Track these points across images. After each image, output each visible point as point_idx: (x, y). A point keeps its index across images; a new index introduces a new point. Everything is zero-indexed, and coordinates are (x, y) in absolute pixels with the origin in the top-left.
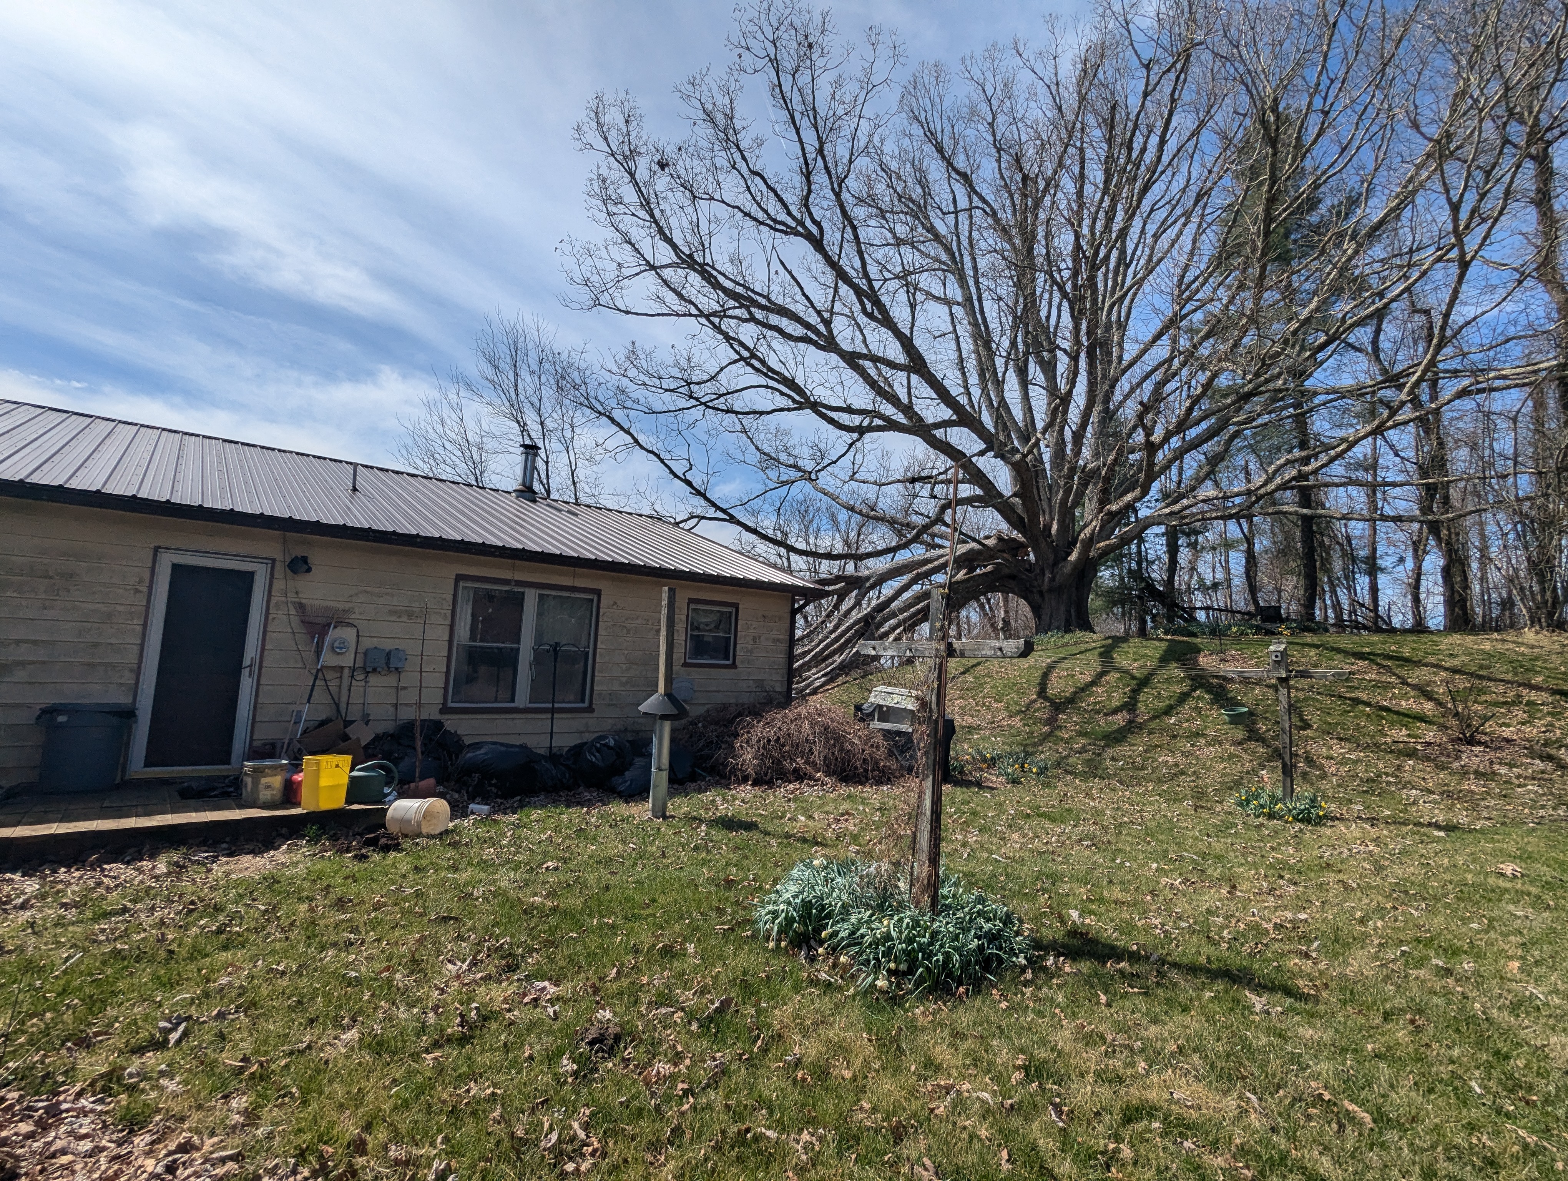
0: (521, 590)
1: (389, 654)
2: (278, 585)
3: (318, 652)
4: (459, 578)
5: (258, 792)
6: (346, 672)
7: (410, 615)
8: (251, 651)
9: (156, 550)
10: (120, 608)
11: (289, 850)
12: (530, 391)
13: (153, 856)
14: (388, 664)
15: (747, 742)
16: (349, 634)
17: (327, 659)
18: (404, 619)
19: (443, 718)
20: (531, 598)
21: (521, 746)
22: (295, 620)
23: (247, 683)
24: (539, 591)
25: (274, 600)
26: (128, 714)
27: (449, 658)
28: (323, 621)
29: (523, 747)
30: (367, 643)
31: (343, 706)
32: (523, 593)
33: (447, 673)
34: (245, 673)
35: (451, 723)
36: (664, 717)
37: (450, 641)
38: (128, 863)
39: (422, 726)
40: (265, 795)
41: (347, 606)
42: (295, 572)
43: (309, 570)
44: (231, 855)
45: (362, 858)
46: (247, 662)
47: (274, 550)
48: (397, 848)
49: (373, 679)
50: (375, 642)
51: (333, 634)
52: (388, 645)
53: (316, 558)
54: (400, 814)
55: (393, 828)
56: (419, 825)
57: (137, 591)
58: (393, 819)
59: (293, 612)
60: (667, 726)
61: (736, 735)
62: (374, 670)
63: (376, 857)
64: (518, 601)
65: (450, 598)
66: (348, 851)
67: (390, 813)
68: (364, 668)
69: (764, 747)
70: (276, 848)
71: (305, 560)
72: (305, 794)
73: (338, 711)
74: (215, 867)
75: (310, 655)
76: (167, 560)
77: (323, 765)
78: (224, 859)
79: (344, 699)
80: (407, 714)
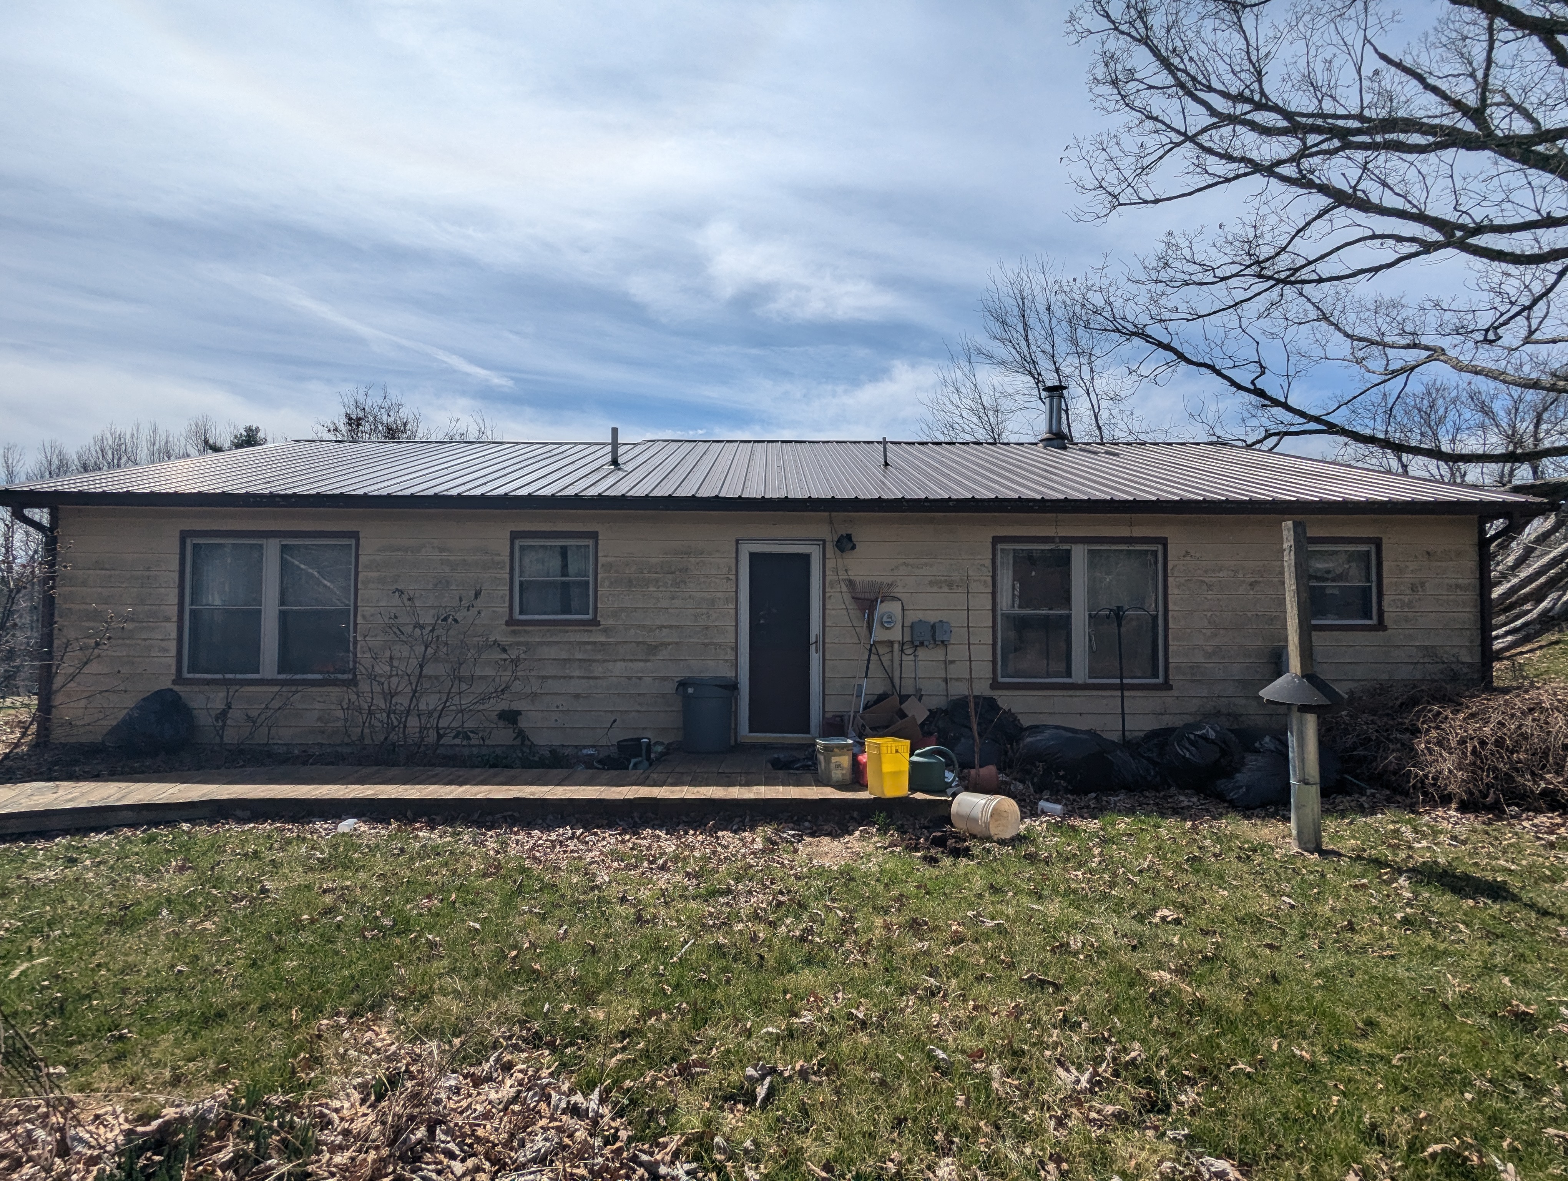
0: (1066, 547)
1: (933, 627)
2: (830, 564)
3: (870, 628)
4: (996, 540)
5: (830, 772)
6: (896, 646)
7: (950, 585)
8: (815, 629)
9: (737, 541)
10: (719, 595)
11: (862, 838)
12: (1041, 339)
13: (752, 829)
14: (933, 637)
15: (1439, 743)
16: (894, 608)
17: (879, 634)
18: (946, 589)
19: (995, 694)
20: (1079, 556)
21: (1089, 732)
22: (847, 597)
23: (815, 659)
24: (1087, 547)
25: (828, 579)
26: (732, 687)
27: (994, 628)
28: (872, 596)
29: (1092, 734)
30: (912, 617)
31: (897, 681)
32: (1069, 551)
33: (994, 645)
34: (813, 648)
35: (1006, 701)
36: (1304, 709)
37: (994, 610)
38: (735, 832)
39: (976, 704)
40: (837, 775)
41: (890, 580)
42: (842, 551)
43: (853, 547)
44: (813, 835)
45: (932, 861)
46: (813, 639)
47: (823, 531)
48: (966, 853)
49: (922, 653)
50: (920, 615)
51: (882, 609)
52: (932, 617)
53: (860, 535)
54: (965, 810)
55: (959, 826)
56: (987, 825)
57: (728, 579)
58: (959, 815)
59: (845, 589)
60: (1311, 723)
61: (1415, 731)
62: (922, 644)
63: (947, 861)
64: (1064, 559)
65: (988, 563)
66: (917, 849)
67: (954, 808)
68: (912, 642)
69: (1474, 751)
70: (851, 833)
71: (849, 537)
72: (871, 778)
73: (894, 686)
74: (800, 847)
75: (863, 631)
76: (746, 549)
77: (884, 750)
78: (808, 839)
79: (897, 674)
80: (959, 690)
